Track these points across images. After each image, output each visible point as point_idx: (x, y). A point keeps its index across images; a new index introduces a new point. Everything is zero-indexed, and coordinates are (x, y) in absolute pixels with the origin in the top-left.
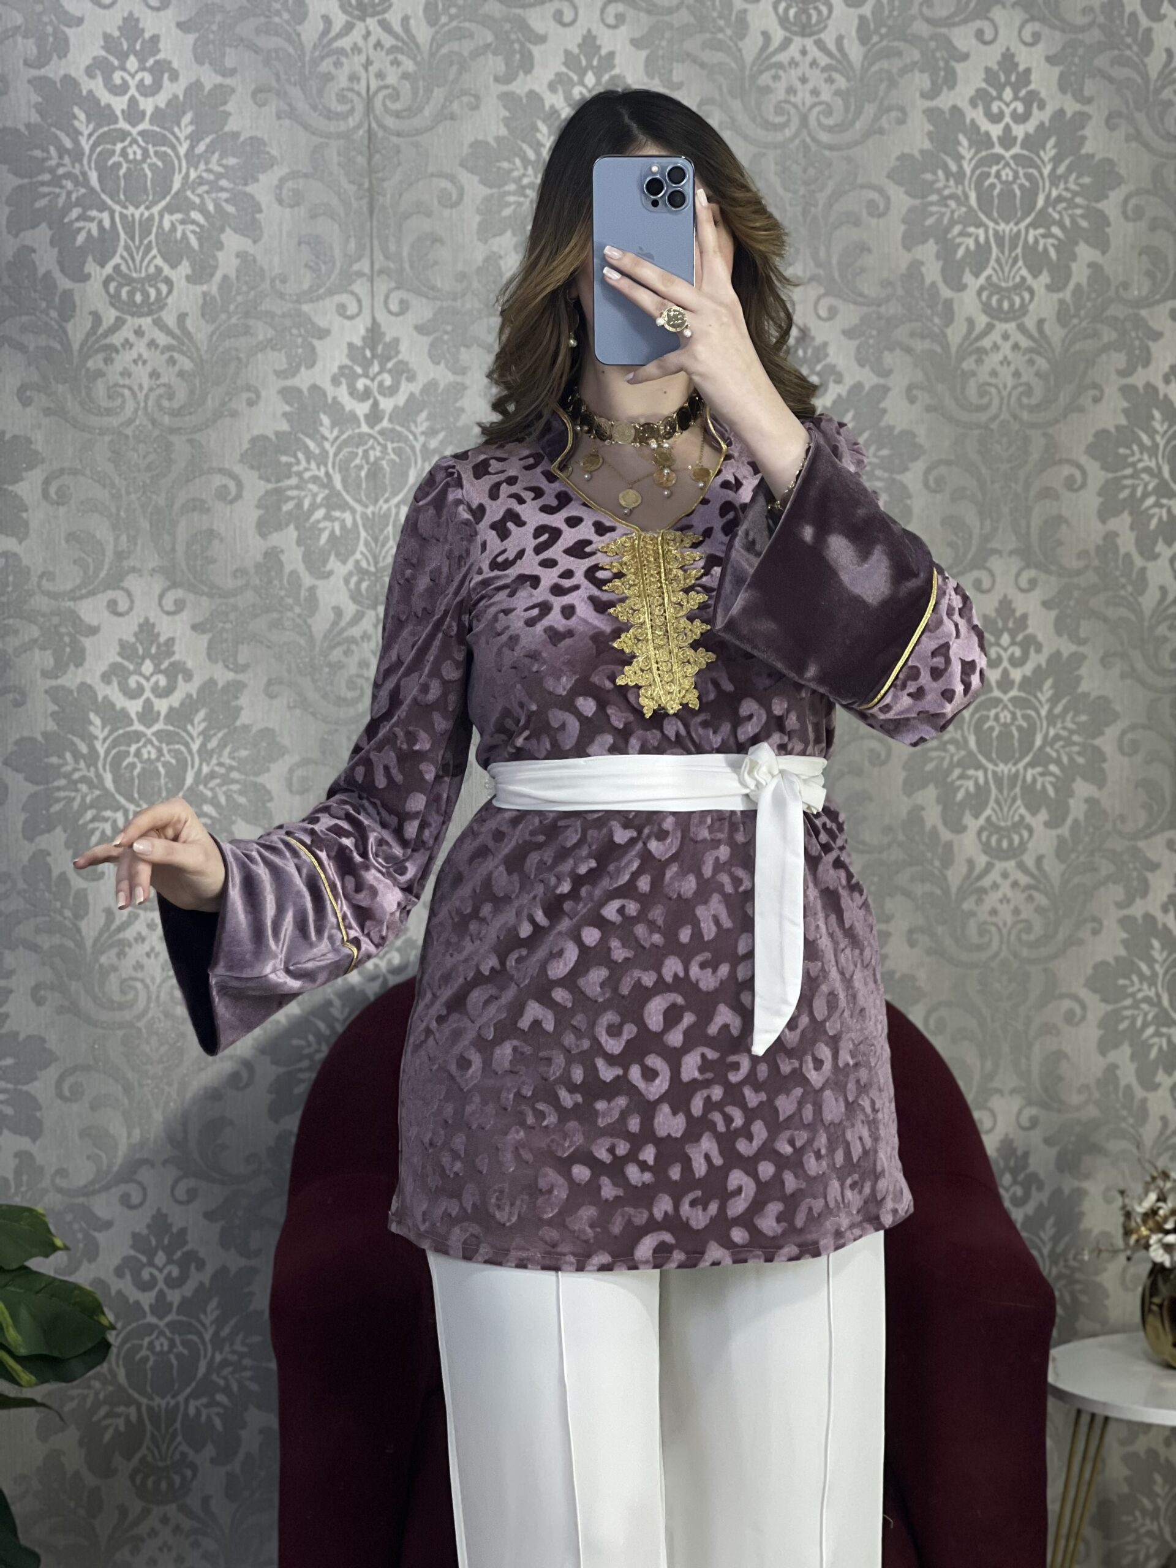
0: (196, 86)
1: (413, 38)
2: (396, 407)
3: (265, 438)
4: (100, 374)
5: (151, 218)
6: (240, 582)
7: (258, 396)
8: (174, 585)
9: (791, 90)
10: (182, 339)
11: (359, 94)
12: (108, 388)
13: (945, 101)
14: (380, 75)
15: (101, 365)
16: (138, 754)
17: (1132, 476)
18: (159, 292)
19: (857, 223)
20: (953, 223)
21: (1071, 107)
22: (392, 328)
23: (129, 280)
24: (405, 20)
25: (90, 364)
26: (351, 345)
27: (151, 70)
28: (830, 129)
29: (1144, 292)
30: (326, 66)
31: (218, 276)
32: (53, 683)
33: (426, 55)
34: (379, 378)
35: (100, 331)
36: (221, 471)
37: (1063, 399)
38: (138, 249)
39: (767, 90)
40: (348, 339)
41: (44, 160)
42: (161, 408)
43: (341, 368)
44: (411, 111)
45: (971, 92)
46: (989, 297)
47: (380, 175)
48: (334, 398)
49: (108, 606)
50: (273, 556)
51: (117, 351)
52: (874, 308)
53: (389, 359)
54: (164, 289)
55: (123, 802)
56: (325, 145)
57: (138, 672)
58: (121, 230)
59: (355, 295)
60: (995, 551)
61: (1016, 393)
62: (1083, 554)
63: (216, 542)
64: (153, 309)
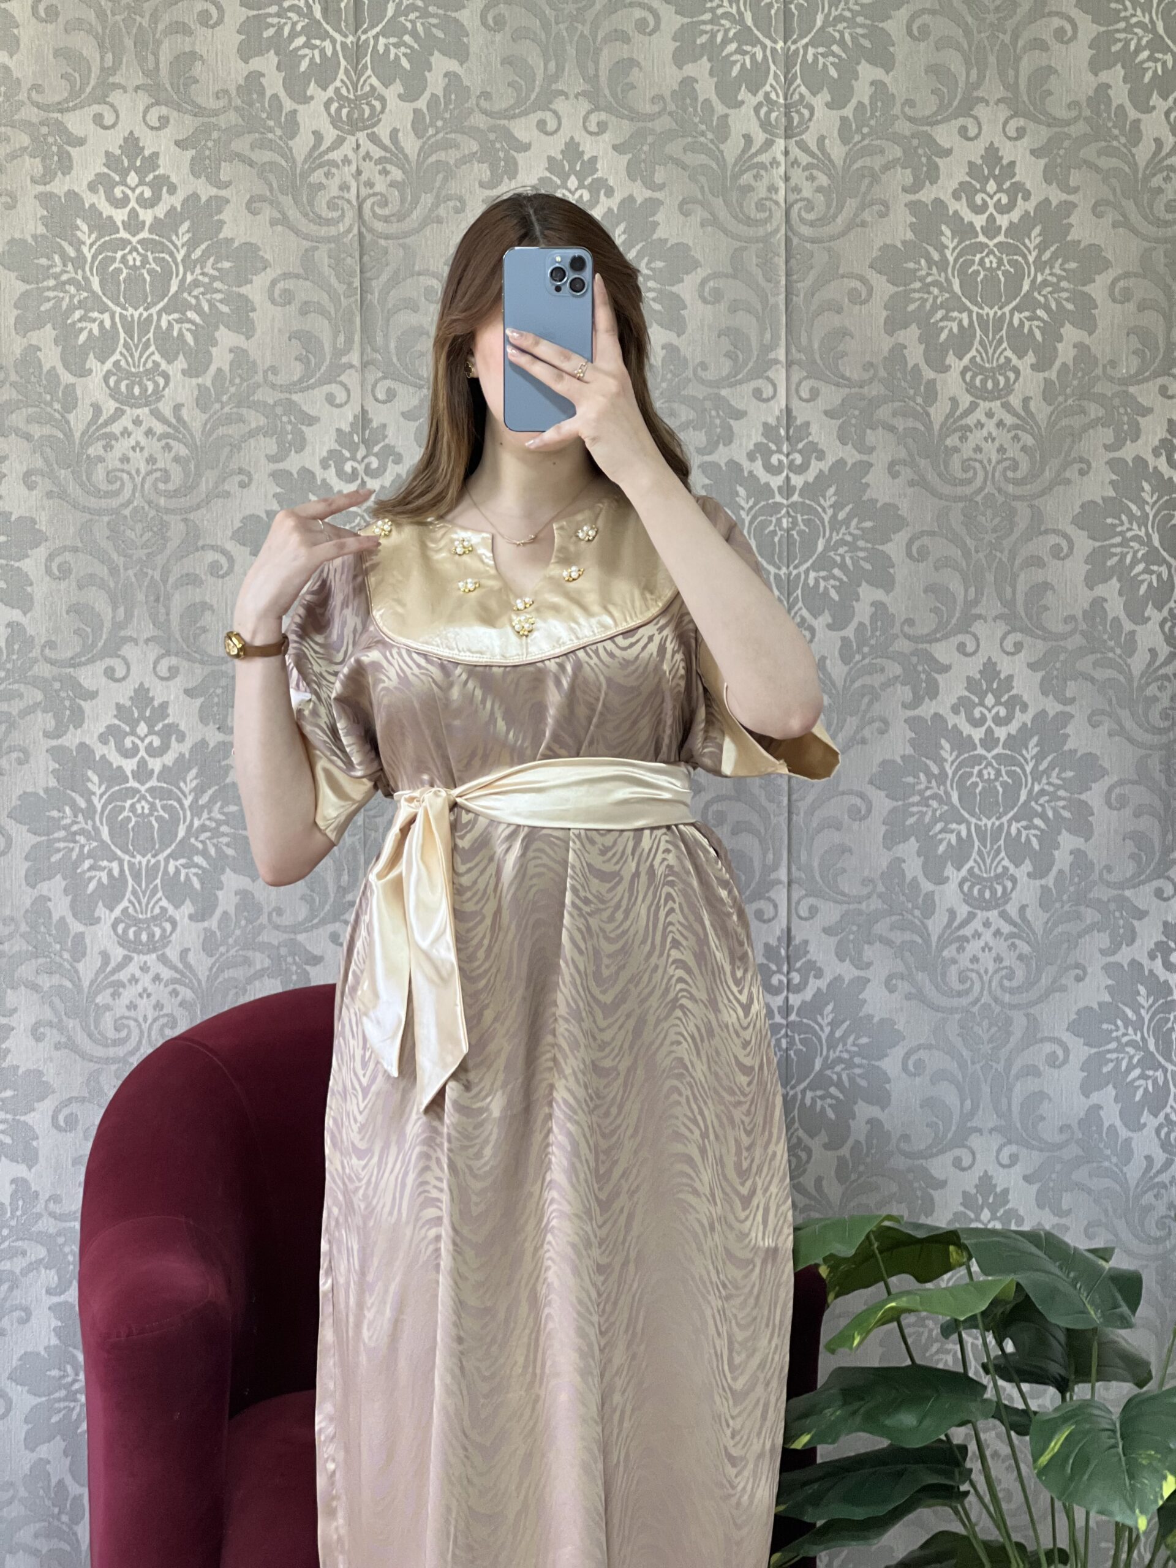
0: (193, 198)
1: (401, 150)
2: (383, 488)
3: (255, 518)
4: (101, 459)
5: (149, 318)
7: (250, 478)
8: (168, 653)
9: (771, 188)
10: (177, 427)
11: (349, 202)
12: (108, 473)
13: (926, 195)
14: (370, 184)
15: (101, 452)
16: (133, 809)
17: (1121, 545)
18: (156, 384)
19: (839, 311)
20: (935, 308)
21: (1057, 196)
22: (379, 415)
23: (129, 375)
24: (394, 134)
25: (91, 451)
26: (339, 430)
27: (150, 185)
28: (812, 224)
29: (1133, 371)
30: (317, 176)
31: (212, 369)
32: (54, 743)
33: (414, 165)
34: (366, 461)
35: (101, 421)
36: (214, 548)
37: (1048, 473)
38: (136, 346)
39: (749, 189)
40: (336, 426)
41: (50, 267)
42: (157, 490)
43: (331, 452)
44: (401, 217)
45: (954, 185)
46: (973, 378)
47: (368, 275)
48: (324, 480)
49: (105, 672)
51: (117, 439)
52: (855, 390)
53: (376, 443)
54: (161, 381)
55: (119, 853)
56: (317, 248)
57: (133, 733)
58: (121, 330)
59: (344, 386)
60: (979, 617)
61: (1000, 467)
62: (1070, 619)
63: (208, 613)
64: (150, 400)
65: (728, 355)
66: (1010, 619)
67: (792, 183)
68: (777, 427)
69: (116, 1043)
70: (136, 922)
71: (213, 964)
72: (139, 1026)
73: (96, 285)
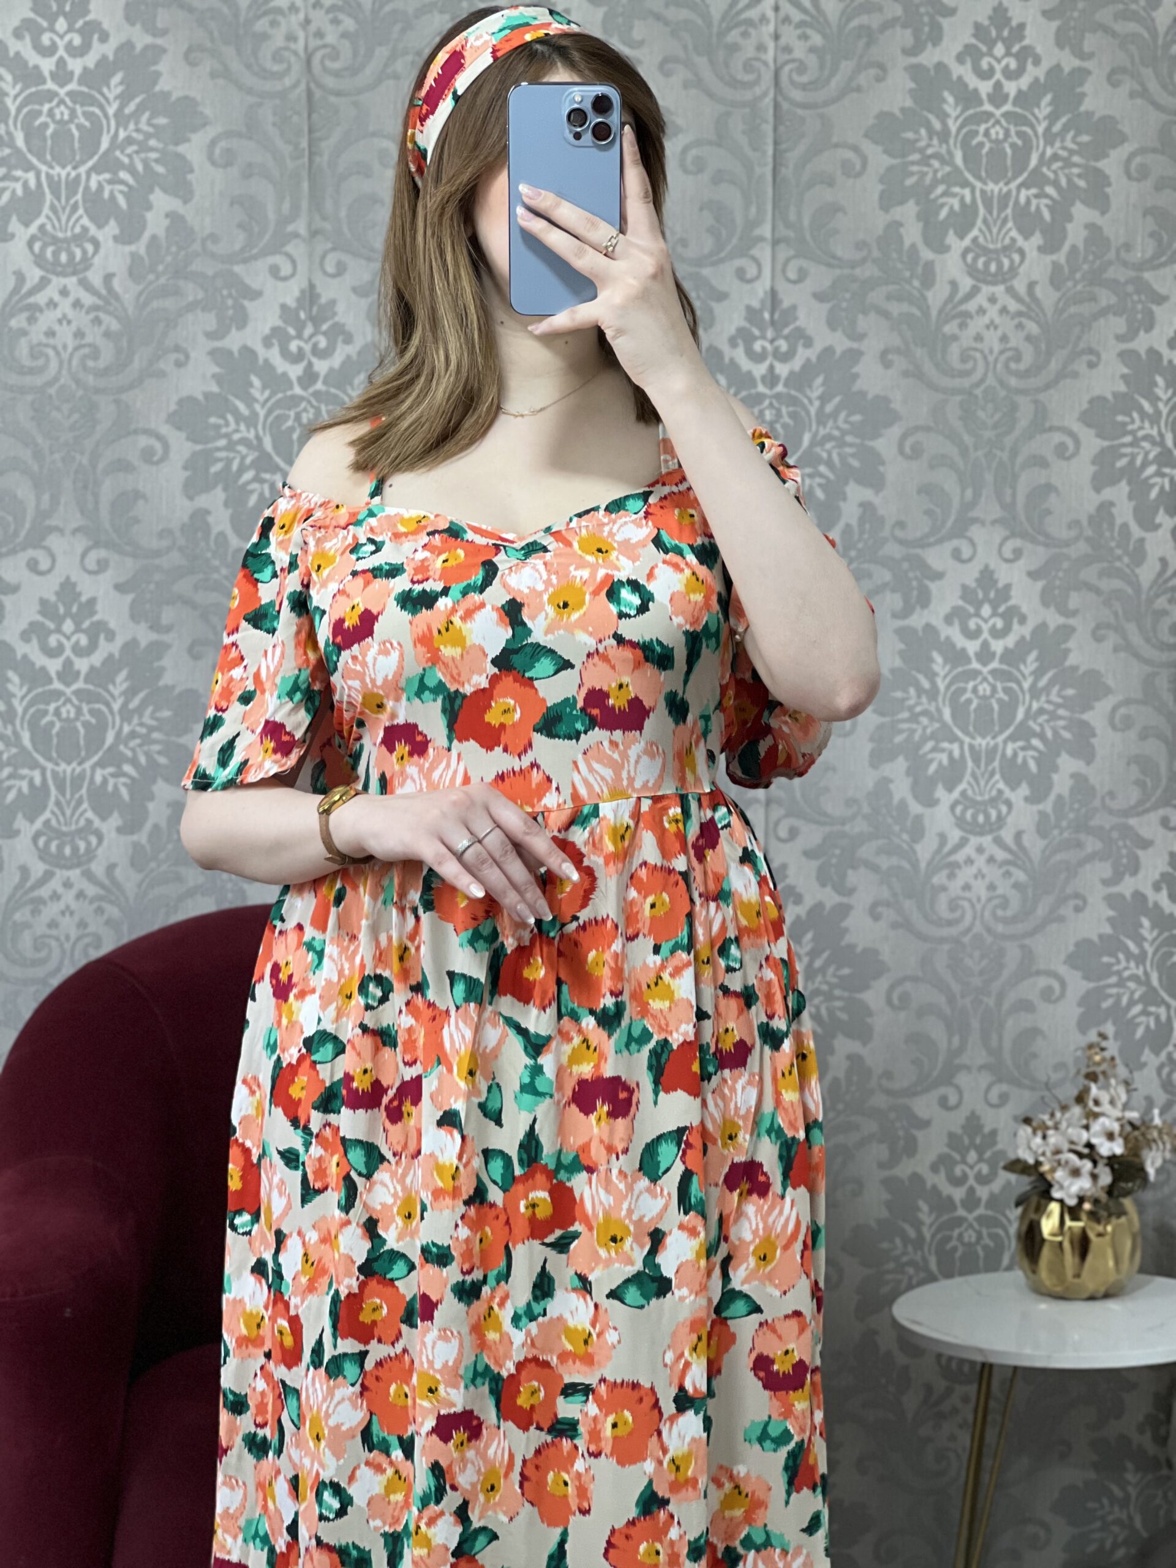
0: (127, 46)
2: (331, 370)
3: (191, 399)
4: (24, 333)
5: (78, 176)
6: (165, 543)
7: (187, 357)
8: (97, 544)
9: (760, 47)
10: (109, 297)
11: (296, 53)
12: (32, 348)
13: (929, 57)
14: (320, 34)
15: (24, 324)
16: (57, 713)
17: (1131, 445)
18: (84, 252)
19: (831, 183)
20: (936, 182)
21: (1069, 62)
22: (328, 291)
23: (55, 240)
25: (13, 323)
26: (284, 307)
27: (80, 31)
28: (804, 87)
29: (1149, 253)
30: (262, 25)
31: (146, 235)
33: (368, 14)
34: (314, 340)
35: (24, 290)
36: (148, 432)
37: (1054, 365)
38: (64, 209)
39: (734, 48)
40: (281, 301)
42: (85, 368)
43: (275, 330)
44: (354, 71)
45: (958, 48)
46: (975, 259)
47: (317, 135)
48: (266, 361)
49: (28, 564)
50: (200, 517)
51: (41, 311)
52: (847, 271)
53: (325, 320)
54: (90, 248)
55: (41, 760)
56: (260, 105)
57: (59, 630)
58: (47, 190)
59: (289, 256)
60: (975, 520)
61: (1003, 358)
62: (1075, 524)
63: (141, 502)
64: (78, 268)
65: (710, 230)
66: (1010, 523)
67: (783, 41)
68: (761, 311)
69: (35, 963)
70: (59, 834)
71: (143, 881)
72: (61, 946)
73: (20, 142)
